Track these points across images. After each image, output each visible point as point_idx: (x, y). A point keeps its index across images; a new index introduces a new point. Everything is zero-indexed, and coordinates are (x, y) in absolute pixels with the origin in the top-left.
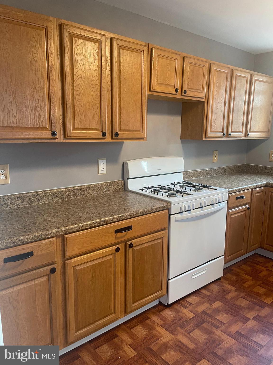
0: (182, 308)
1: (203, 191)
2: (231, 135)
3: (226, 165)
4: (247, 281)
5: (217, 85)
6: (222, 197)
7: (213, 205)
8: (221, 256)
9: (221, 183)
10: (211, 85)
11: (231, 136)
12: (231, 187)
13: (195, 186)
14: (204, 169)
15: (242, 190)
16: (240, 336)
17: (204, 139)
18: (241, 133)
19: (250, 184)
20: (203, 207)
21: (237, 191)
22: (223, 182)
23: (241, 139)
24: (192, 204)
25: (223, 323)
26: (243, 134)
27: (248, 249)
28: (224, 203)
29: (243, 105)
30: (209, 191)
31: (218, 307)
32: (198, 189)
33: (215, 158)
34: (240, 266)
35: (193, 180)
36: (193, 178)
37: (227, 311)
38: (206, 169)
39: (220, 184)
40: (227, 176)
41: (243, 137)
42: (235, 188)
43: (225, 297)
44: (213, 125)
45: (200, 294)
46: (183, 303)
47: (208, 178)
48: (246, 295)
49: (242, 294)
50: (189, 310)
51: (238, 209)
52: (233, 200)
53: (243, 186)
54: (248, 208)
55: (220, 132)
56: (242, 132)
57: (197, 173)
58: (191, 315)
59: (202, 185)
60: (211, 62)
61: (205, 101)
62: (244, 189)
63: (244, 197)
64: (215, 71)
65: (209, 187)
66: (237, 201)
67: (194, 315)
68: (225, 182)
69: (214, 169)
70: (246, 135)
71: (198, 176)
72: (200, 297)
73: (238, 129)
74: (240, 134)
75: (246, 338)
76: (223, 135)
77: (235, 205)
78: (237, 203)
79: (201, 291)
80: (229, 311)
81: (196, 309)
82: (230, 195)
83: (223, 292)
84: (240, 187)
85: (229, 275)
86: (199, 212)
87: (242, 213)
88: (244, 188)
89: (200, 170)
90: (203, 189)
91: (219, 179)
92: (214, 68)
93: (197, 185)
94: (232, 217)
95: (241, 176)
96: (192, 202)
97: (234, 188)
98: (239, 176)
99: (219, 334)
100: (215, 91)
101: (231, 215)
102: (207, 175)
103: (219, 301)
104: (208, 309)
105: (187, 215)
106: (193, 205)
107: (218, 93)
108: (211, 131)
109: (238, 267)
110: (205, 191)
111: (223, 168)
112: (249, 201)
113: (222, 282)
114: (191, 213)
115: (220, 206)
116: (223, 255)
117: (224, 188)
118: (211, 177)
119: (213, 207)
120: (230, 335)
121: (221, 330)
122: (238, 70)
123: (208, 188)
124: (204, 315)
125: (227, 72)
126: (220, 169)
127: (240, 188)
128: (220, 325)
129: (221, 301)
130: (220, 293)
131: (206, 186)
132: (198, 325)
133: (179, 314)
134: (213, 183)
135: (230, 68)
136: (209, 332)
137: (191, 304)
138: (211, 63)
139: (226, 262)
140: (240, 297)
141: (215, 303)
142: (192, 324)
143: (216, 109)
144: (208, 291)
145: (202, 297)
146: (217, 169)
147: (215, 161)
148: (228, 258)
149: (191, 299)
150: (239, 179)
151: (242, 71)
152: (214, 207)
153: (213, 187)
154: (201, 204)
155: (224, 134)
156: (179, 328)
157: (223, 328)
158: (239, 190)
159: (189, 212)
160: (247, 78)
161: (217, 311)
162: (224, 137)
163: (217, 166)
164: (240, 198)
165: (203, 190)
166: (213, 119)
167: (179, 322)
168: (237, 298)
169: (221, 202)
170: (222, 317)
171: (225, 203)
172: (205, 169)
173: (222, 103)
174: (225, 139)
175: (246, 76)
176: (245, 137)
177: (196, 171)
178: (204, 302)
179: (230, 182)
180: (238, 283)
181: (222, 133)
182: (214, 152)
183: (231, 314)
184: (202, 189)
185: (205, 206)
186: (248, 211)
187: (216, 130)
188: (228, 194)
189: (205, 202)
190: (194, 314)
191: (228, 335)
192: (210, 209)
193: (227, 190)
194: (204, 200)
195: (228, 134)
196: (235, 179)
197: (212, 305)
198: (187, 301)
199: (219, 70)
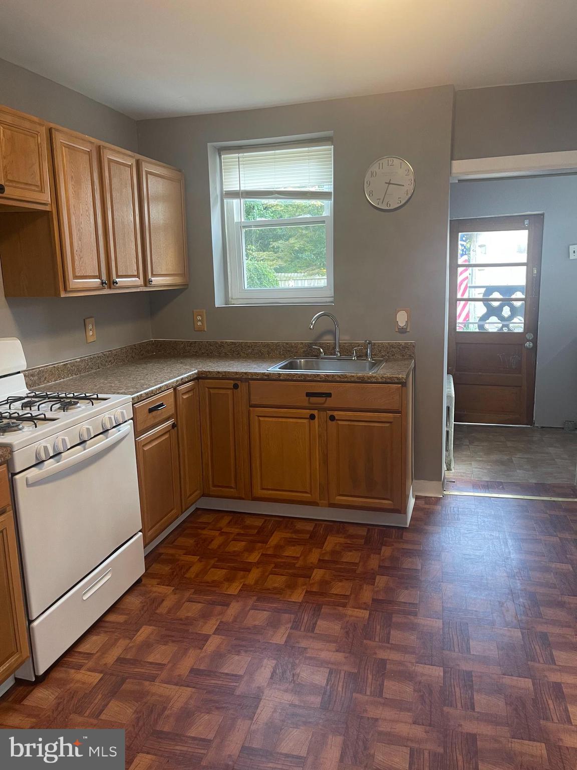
0: (73, 671)
1: (80, 407)
2: (117, 283)
3: (116, 347)
4: (191, 567)
5: (72, 177)
6: (122, 413)
7: (106, 433)
8: (135, 534)
9: (113, 385)
10: (59, 176)
11: (117, 285)
12: (135, 390)
13: (58, 399)
14: (71, 360)
15: (158, 392)
16: (198, 676)
17: (63, 295)
18: (137, 279)
19: (170, 379)
20: (85, 441)
21: (148, 396)
22: (116, 382)
23: (139, 291)
24: (62, 439)
25: (161, 666)
26: (139, 281)
27: (183, 504)
28: (127, 425)
29: (131, 222)
30: (93, 405)
31: (146, 638)
32: (66, 405)
33: (91, 333)
34: (173, 543)
35: (51, 387)
36: (48, 381)
37: (164, 639)
38: (75, 359)
39: (111, 386)
40: (121, 369)
41: (141, 286)
42: (145, 390)
43: (156, 613)
44: (77, 263)
45: (105, 627)
46: (71, 660)
47: (83, 377)
48: (195, 593)
49: (187, 594)
50: (89, 670)
51: (155, 431)
52: (143, 415)
53: (158, 384)
54: (174, 426)
55: (94, 277)
56: (138, 276)
57: (58, 370)
58: (94, 678)
59: (75, 394)
60: (52, 125)
61: (51, 212)
62: (160, 390)
63: (162, 405)
64: (64, 148)
65: (90, 396)
66: (151, 415)
67: (102, 675)
68: (120, 381)
69: (91, 357)
70: (147, 282)
71: (59, 377)
72: (106, 632)
73: (129, 271)
74: (136, 281)
75: (209, 676)
76: (102, 283)
77: (149, 424)
78: (151, 419)
79: (106, 620)
80: (169, 636)
81: (103, 662)
82: (136, 406)
83: (151, 605)
84: (153, 386)
85: (156, 567)
86: (79, 454)
87: (164, 438)
88: (160, 388)
89: (62, 362)
90: (78, 402)
91: (107, 377)
92: (60, 139)
93: (64, 395)
94: (146, 449)
95: (150, 365)
96: (61, 436)
97: (141, 391)
98: (145, 366)
99: (159, 689)
100: (71, 191)
101: (143, 446)
102: (80, 372)
103: (146, 625)
104: (126, 650)
105: (55, 465)
106: (63, 441)
107: (77, 195)
108: (76, 277)
109: (171, 546)
110: (83, 407)
111: (110, 352)
112: (172, 411)
113: (144, 585)
114: (62, 459)
115: (120, 432)
116: (140, 531)
117: (122, 393)
118: (88, 375)
119: (107, 438)
120: (180, 682)
121: (162, 681)
122: (110, 149)
123: (90, 399)
124: (122, 665)
125: (89, 150)
126: (104, 355)
127: (153, 388)
128: (157, 672)
129: (149, 623)
130: (145, 609)
131: (84, 395)
132: (114, 692)
133: (68, 687)
134: (96, 386)
135: (94, 143)
136: (139, 696)
137: (89, 655)
138: (51, 128)
139: (147, 542)
140: (184, 600)
141: (139, 633)
142: (100, 696)
143: (79, 230)
144: (121, 614)
145: (110, 632)
146: (98, 357)
147: (90, 340)
148: (149, 533)
149: (88, 646)
150: (145, 371)
151: (119, 152)
152: (109, 436)
153: (100, 396)
154: (80, 435)
155: (104, 282)
156: (72, 716)
157: (164, 675)
158: (152, 393)
159: (56, 458)
160: (130, 166)
161: (147, 646)
162: (103, 288)
163: (96, 351)
164: (155, 409)
165: (78, 405)
166: (75, 251)
167: (71, 704)
168: (178, 606)
169: (120, 424)
170: (160, 654)
171: (129, 424)
172: (73, 360)
173: (89, 218)
174: (106, 291)
175: (127, 163)
176: (145, 285)
177: (54, 367)
178: (116, 640)
179: (131, 380)
180: (175, 576)
181: (99, 280)
182: (87, 321)
183: (173, 641)
184: (76, 403)
185: (91, 439)
186: (174, 432)
187: (85, 275)
188: (133, 404)
189: (88, 429)
190: (101, 672)
191: (176, 684)
192: (102, 443)
193: (129, 397)
194: (85, 425)
195: (112, 281)
196: (138, 372)
197: (135, 638)
198: (80, 653)
199: (70, 144)
